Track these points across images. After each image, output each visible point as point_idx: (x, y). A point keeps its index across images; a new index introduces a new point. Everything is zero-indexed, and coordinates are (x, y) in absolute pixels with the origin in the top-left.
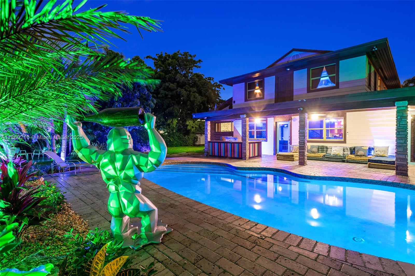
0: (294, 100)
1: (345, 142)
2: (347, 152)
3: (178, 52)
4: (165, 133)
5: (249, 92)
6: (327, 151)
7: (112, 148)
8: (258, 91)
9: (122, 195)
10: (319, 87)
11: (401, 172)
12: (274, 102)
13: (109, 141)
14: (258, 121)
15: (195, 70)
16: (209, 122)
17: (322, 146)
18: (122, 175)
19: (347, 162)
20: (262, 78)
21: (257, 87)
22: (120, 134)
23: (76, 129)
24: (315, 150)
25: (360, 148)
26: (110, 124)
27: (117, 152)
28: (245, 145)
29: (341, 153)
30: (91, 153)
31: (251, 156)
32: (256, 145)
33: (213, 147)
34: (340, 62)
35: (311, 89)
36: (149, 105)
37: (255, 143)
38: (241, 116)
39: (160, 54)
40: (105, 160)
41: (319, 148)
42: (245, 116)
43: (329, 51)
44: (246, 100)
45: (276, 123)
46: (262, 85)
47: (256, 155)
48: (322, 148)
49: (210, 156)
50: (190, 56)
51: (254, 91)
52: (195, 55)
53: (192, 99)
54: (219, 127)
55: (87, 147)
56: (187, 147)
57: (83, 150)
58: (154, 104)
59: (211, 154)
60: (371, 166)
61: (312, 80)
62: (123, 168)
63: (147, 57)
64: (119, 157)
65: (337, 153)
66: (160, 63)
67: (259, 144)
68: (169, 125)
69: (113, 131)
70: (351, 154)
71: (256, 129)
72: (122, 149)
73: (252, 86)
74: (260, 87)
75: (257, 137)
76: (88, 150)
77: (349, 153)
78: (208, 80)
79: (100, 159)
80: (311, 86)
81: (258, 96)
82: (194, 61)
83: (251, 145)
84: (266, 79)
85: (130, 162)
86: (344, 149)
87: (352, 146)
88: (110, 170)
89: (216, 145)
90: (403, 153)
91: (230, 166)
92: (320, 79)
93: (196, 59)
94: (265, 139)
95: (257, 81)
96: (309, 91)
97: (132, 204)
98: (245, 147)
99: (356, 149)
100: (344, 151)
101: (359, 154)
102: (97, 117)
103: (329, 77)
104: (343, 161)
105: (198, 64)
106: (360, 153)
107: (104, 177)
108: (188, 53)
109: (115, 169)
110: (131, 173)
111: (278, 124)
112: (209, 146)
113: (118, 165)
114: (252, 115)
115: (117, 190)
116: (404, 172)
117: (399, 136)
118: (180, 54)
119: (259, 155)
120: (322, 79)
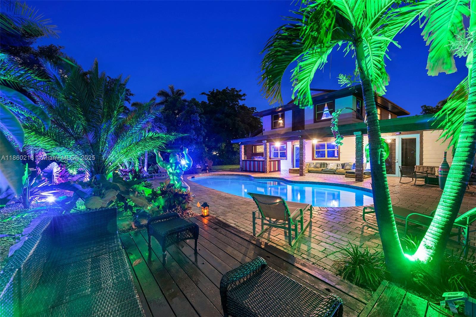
0: (305, 129)
1: (339, 160)
2: (339, 167)
3: (227, 88)
4: (217, 154)
5: (274, 122)
6: (327, 166)
7: (171, 161)
8: (281, 121)
9: (175, 180)
10: (323, 119)
11: (358, 179)
12: (291, 130)
13: (170, 159)
14: (278, 144)
15: (241, 103)
16: (243, 146)
17: (324, 163)
18: (175, 172)
19: (337, 174)
20: (283, 111)
21: (280, 119)
22: (174, 156)
23: (158, 154)
24: (318, 165)
25: (348, 164)
26: (170, 152)
27: (173, 163)
28: (266, 162)
29: (335, 168)
30: (163, 164)
31: (272, 170)
32: (277, 162)
33: (246, 165)
34: (336, 100)
35: (317, 120)
36: (201, 134)
37: (275, 161)
38: (263, 142)
39: (212, 91)
40: (169, 166)
41: (321, 164)
42: (266, 141)
43: (335, 91)
44: (272, 128)
45: (293, 145)
46: (283, 117)
47: (277, 169)
48: (324, 164)
49: (244, 171)
50: (237, 91)
51: (278, 122)
52: (241, 90)
53: (236, 127)
54: (255, 149)
55: (162, 161)
56: (233, 165)
57: (160, 162)
58: (205, 133)
59: (244, 169)
60: (347, 176)
61: (317, 114)
62: (175, 169)
63: (202, 94)
64: (174, 165)
65: (332, 168)
66: (211, 98)
67: (279, 161)
68: (219, 148)
69: (171, 155)
70: (342, 168)
71: (280, 151)
72: (175, 162)
73: (277, 118)
74: (282, 119)
75: (280, 157)
76: (162, 162)
77: (341, 167)
78: (252, 109)
79: (167, 166)
80: (317, 118)
81: (281, 125)
82: (240, 95)
83: (272, 162)
84: (285, 112)
85: (178, 167)
86: (337, 165)
87: (343, 162)
88: (170, 170)
89: (248, 162)
90: (359, 166)
91: (250, 176)
92: (323, 112)
93: (241, 93)
94: (285, 158)
95: (280, 114)
96: (315, 121)
97: (179, 183)
98: (266, 164)
99: (345, 165)
100: (337, 166)
101: (346, 168)
102: (165, 149)
103: (329, 111)
104: (335, 174)
105: (243, 98)
106: (348, 167)
107: (168, 173)
108: (235, 89)
109: (172, 169)
110: (178, 171)
111: (295, 146)
112: (243, 163)
113: (173, 168)
114: (273, 140)
115: (173, 178)
116: (360, 179)
117: (357, 155)
118: (228, 90)
119: (279, 170)
120: (324, 112)
